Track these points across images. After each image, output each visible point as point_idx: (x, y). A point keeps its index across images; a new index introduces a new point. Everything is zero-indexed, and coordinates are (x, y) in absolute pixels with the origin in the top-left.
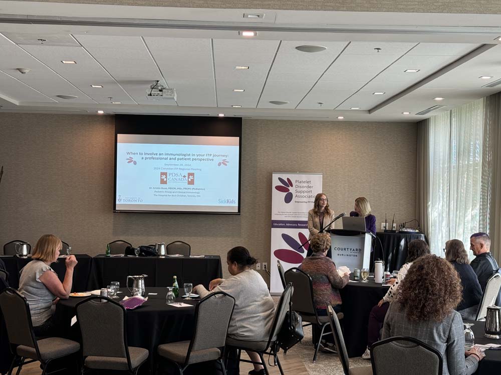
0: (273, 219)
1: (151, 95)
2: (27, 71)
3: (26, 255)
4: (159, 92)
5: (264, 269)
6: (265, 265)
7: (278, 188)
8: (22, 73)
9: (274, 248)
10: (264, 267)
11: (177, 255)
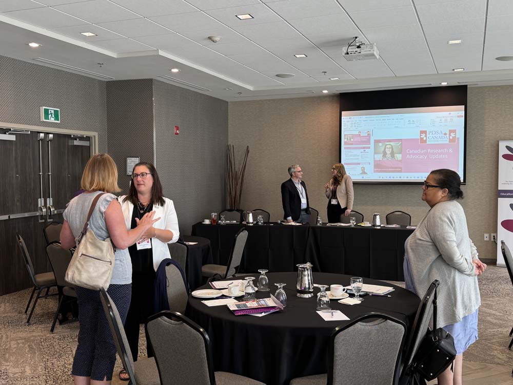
0: (500, 188)
1: (348, 53)
2: (217, 39)
3: (253, 223)
4: (357, 49)
5: (492, 240)
6: (494, 236)
7: (505, 157)
8: (213, 41)
9: (501, 218)
10: (492, 237)
11: (394, 226)
